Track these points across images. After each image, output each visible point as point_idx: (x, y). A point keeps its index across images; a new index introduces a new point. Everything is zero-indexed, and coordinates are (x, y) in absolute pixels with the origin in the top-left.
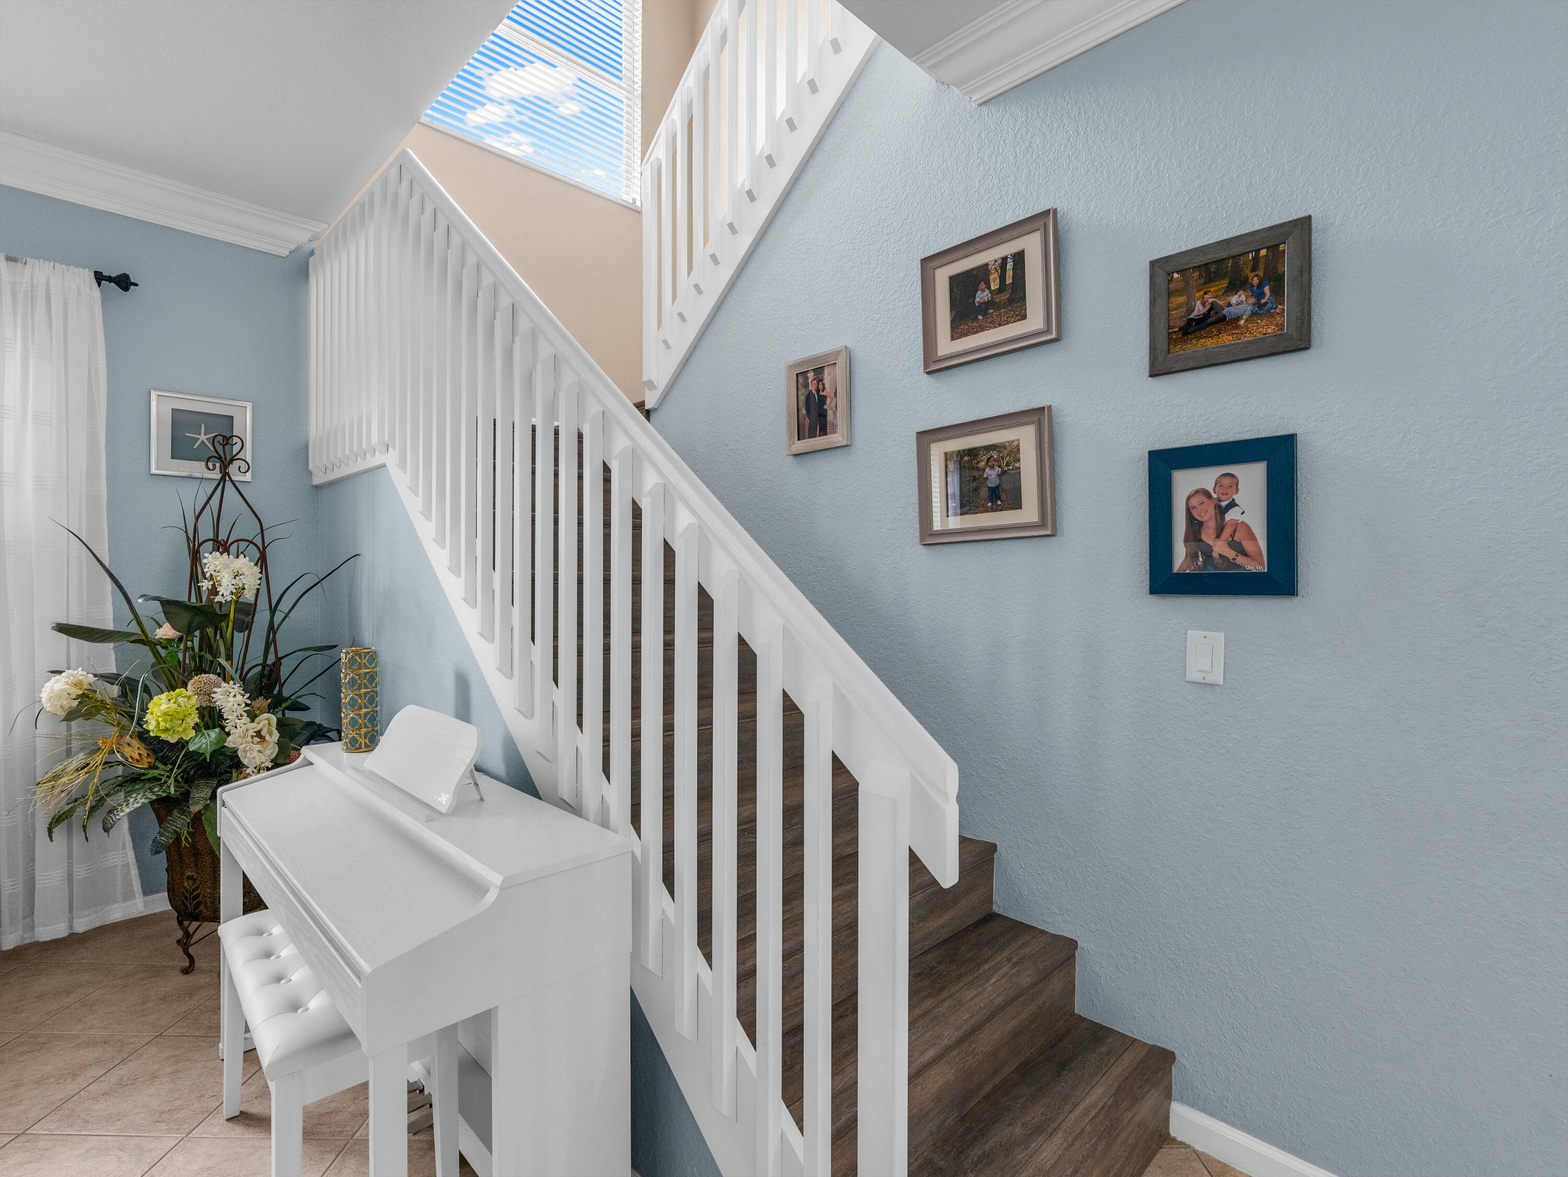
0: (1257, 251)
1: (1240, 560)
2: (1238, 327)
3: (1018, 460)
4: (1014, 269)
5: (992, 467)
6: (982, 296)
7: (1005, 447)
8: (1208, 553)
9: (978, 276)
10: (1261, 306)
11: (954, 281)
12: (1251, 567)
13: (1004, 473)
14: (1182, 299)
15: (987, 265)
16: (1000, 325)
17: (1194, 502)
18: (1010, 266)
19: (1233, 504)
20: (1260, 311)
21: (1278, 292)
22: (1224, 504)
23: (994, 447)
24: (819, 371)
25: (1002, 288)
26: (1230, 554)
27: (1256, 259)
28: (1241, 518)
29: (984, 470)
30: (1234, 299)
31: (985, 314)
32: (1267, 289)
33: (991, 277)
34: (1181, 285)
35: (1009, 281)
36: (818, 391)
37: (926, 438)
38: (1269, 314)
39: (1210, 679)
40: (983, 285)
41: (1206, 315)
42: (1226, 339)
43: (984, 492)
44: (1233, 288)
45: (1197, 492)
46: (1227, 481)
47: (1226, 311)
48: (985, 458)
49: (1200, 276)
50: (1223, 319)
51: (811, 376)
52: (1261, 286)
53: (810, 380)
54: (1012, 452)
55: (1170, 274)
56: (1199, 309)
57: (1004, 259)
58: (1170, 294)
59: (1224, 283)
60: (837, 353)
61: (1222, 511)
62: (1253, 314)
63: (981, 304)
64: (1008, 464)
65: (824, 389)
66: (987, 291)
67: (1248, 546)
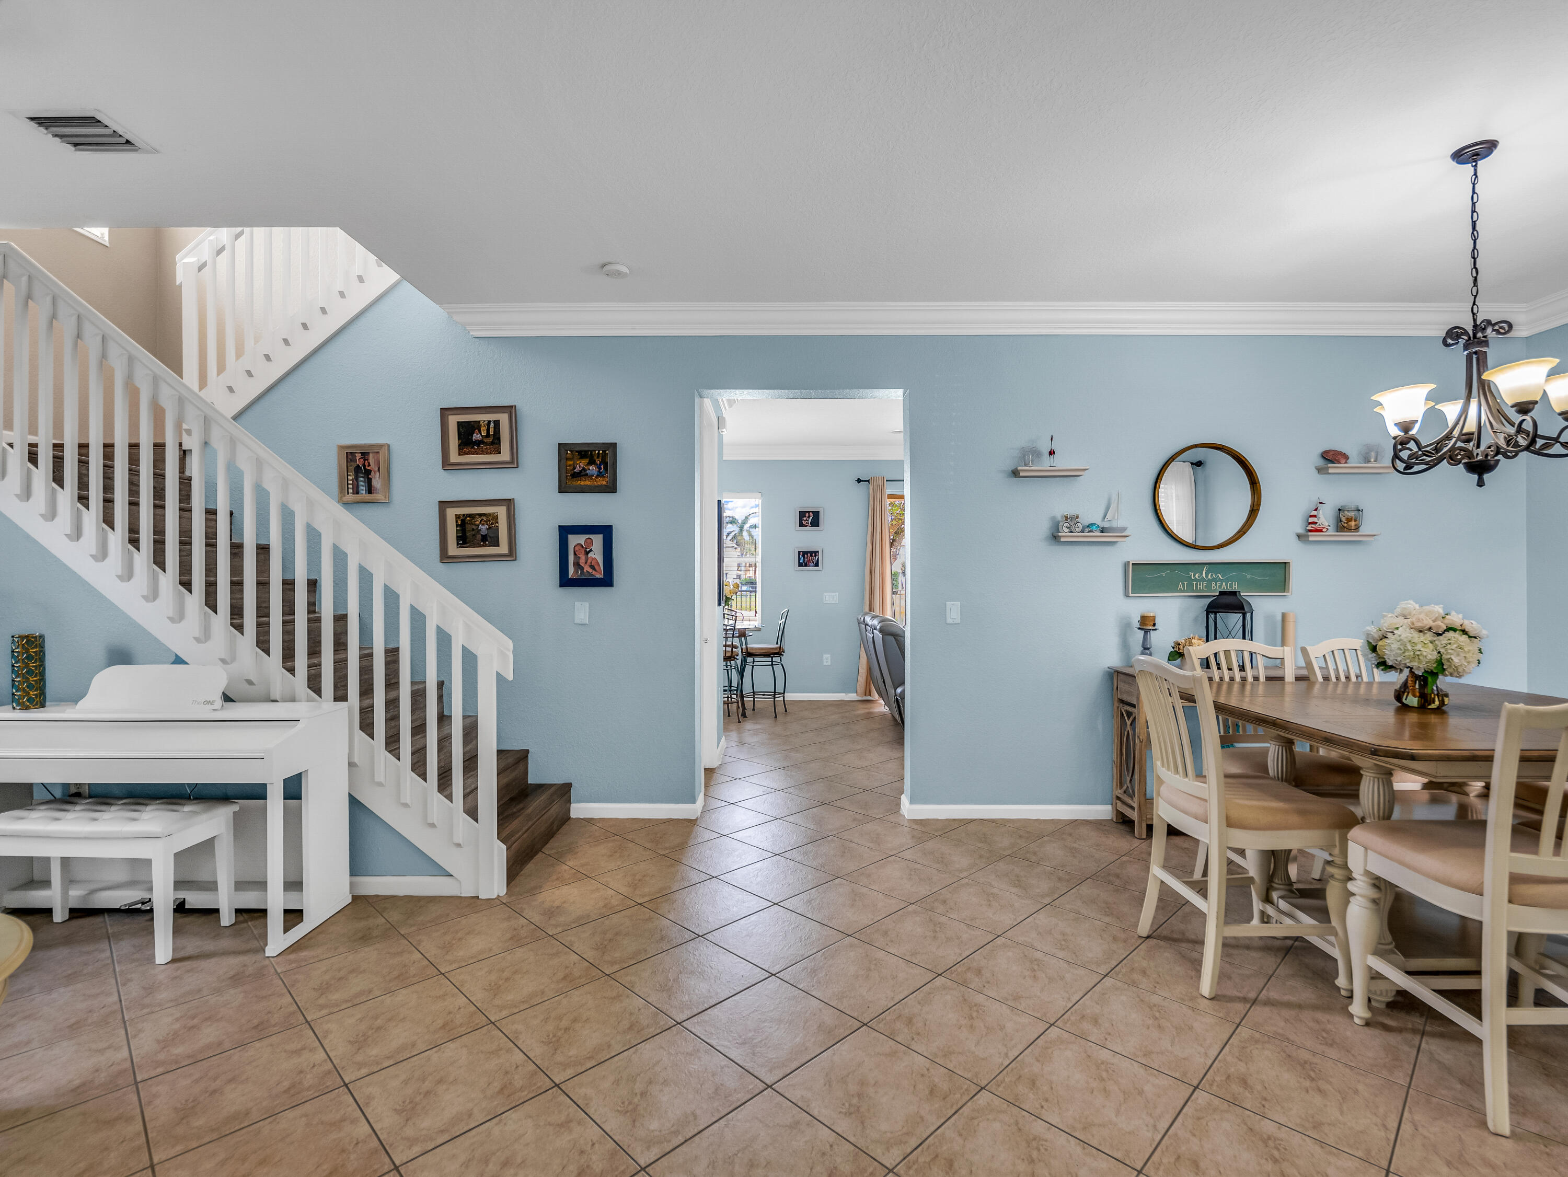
0: (599, 451)
1: (594, 573)
2: (592, 479)
3: (498, 523)
4: (495, 428)
5: (483, 525)
6: (476, 437)
7: (490, 515)
8: (582, 569)
9: (475, 426)
10: (601, 473)
11: (460, 424)
12: (598, 576)
13: (490, 528)
14: (571, 463)
15: (479, 422)
16: (487, 454)
17: (577, 548)
18: (492, 425)
19: (591, 550)
20: (600, 475)
21: (606, 468)
22: (588, 550)
23: (484, 515)
24: (365, 455)
25: (488, 435)
26: (590, 570)
27: (599, 453)
28: (594, 556)
29: (479, 526)
30: (591, 468)
31: (478, 446)
32: (602, 466)
33: (482, 429)
34: (571, 457)
35: (492, 433)
36: (364, 466)
37: (444, 505)
38: (603, 476)
39: (584, 622)
40: (477, 431)
41: (581, 471)
42: (588, 483)
43: (479, 537)
44: (592, 462)
45: (578, 544)
46: (589, 541)
47: (588, 472)
48: (479, 519)
49: (578, 455)
50: (587, 475)
51: (358, 456)
52: (600, 465)
53: (357, 458)
54: (495, 518)
55: (567, 451)
56: (578, 469)
57: (489, 422)
58: (567, 459)
59: (587, 461)
60: (381, 446)
61: (587, 553)
62: (598, 475)
63: (476, 441)
64: (492, 524)
65: (369, 465)
66: (479, 435)
67: (596, 567)
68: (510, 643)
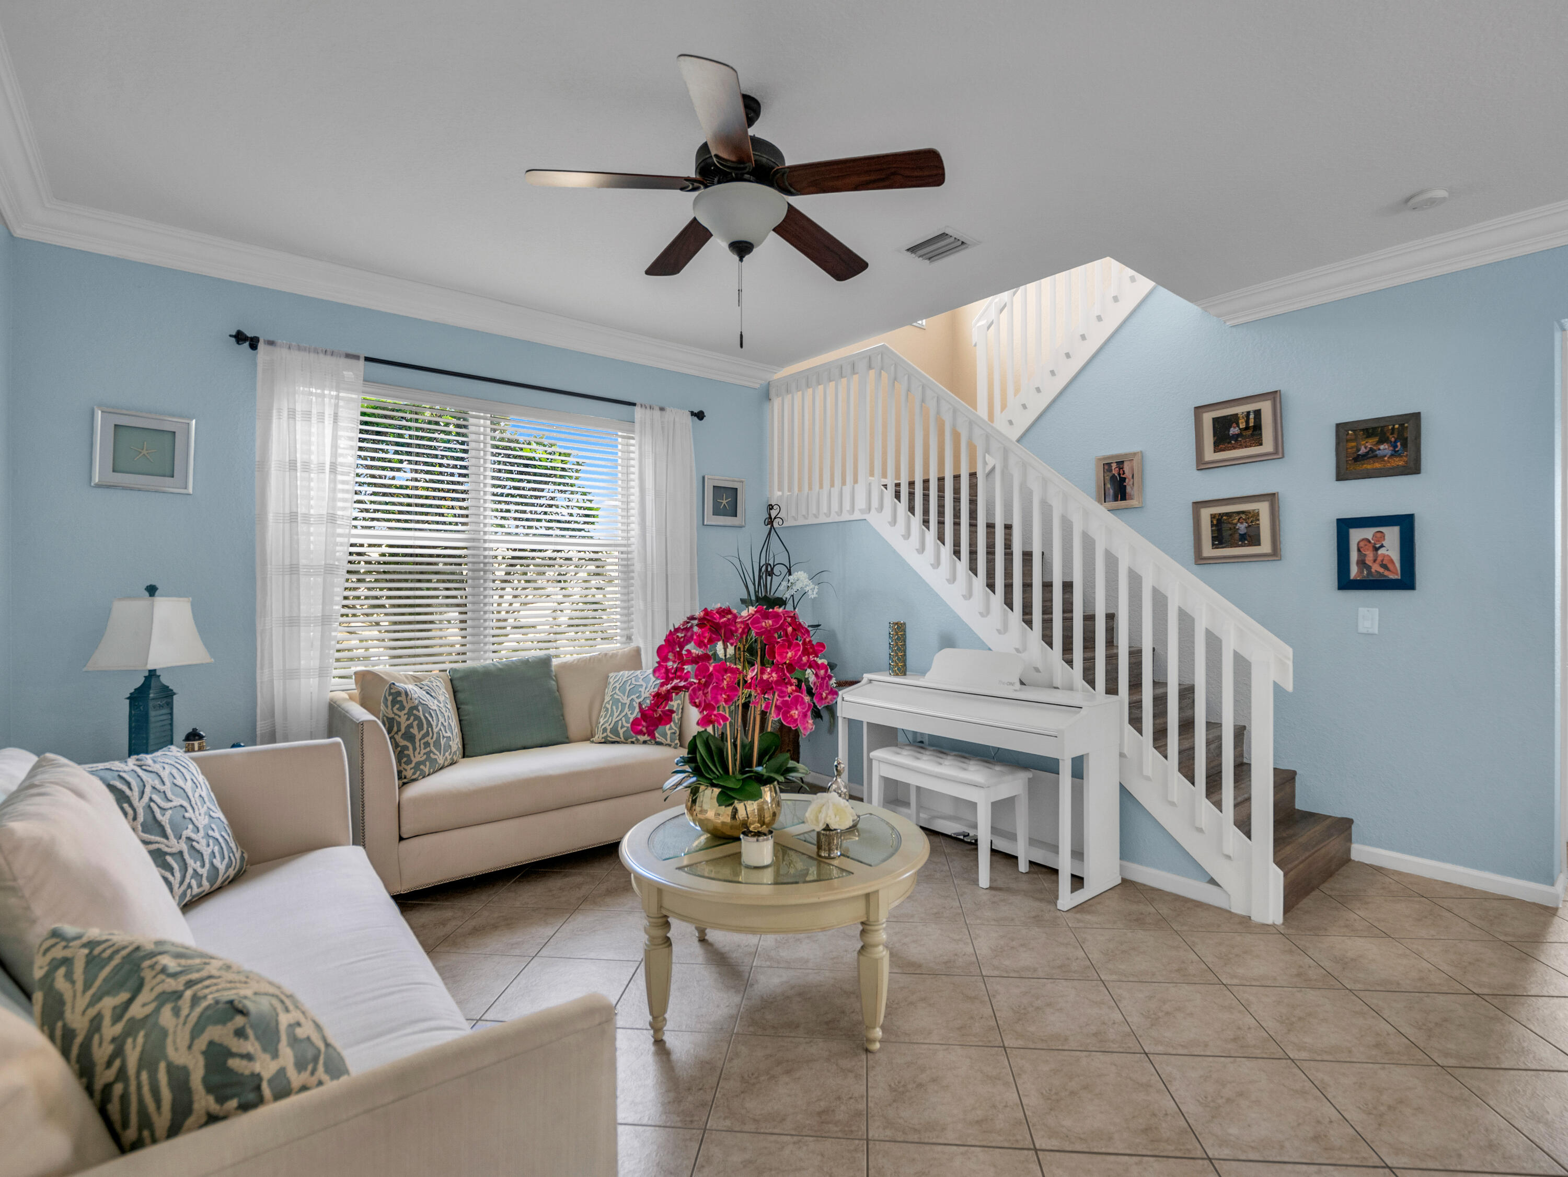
0: (1394, 426)
1: (1386, 573)
2: (1384, 461)
3: (1258, 520)
4: (1255, 418)
5: (1242, 523)
6: (1234, 431)
7: (1250, 513)
8: (1369, 568)
9: (1233, 419)
10: (1396, 452)
11: (1216, 421)
12: (1392, 577)
13: (1249, 526)
14: (1354, 444)
15: (1237, 414)
16: (1246, 447)
17: (1362, 544)
18: (1252, 416)
19: (1382, 546)
20: (1395, 454)
21: (1405, 445)
22: (1377, 546)
23: (1243, 512)
24: (1120, 464)
25: (1247, 428)
26: (1381, 570)
27: (1393, 429)
28: (1387, 553)
29: (1236, 524)
30: (1382, 447)
31: (1236, 440)
32: (1399, 444)
33: (1240, 421)
34: (1353, 437)
35: (1251, 424)
36: (1119, 474)
37: (1198, 505)
38: (1400, 456)
39: (1371, 631)
40: (1234, 425)
41: (1367, 453)
42: (1377, 465)
43: (1237, 536)
44: (1381, 442)
45: (1363, 540)
46: (1379, 535)
47: (1377, 452)
48: (1237, 518)
49: (1364, 434)
50: (1376, 456)
51: (1114, 466)
52: (1395, 442)
53: (1113, 468)
54: (1255, 516)
55: (1347, 431)
56: (1363, 450)
57: (1248, 413)
58: (1347, 441)
59: (1376, 439)
60: (1135, 454)
61: (1377, 549)
62: (1392, 455)
63: (1233, 435)
64: (1252, 522)
65: (1124, 473)
66: (1237, 429)
67: (1390, 566)
68: (1289, 651)
